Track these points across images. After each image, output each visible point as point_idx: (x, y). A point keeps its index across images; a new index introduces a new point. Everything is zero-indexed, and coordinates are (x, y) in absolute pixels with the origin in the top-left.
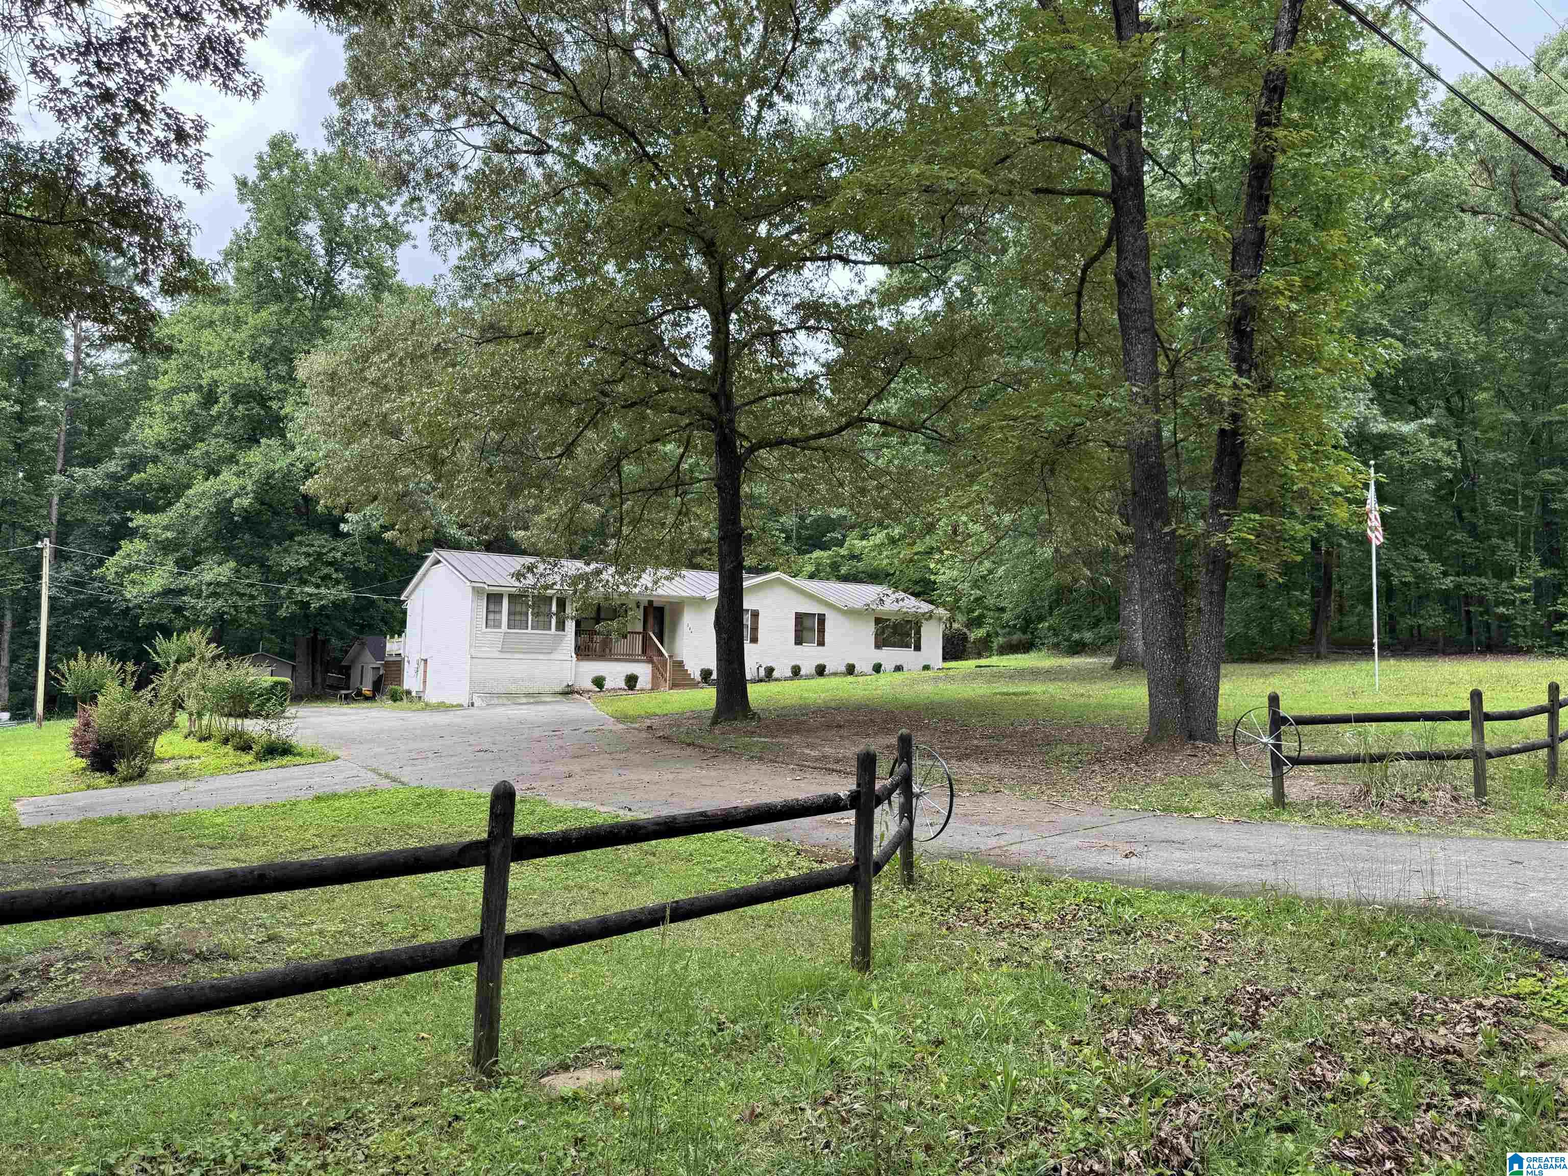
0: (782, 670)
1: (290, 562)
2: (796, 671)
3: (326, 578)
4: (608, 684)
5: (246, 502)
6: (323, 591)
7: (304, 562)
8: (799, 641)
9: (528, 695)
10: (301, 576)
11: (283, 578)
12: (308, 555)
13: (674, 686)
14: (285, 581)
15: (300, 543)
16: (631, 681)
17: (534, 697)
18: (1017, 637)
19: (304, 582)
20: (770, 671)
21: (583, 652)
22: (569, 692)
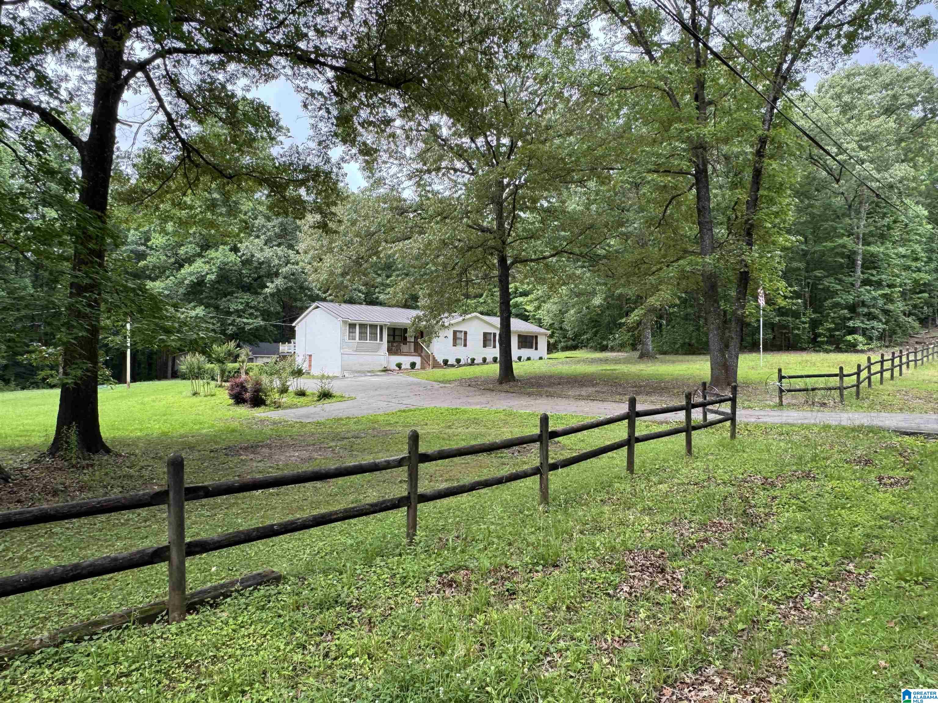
0: (479, 360)
1: (233, 307)
2: (484, 360)
3: (251, 314)
4: (403, 367)
5: (213, 277)
6: (250, 321)
7: (241, 307)
8: (485, 346)
9: (369, 372)
10: (239, 313)
11: (229, 313)
12: (242, 303)
13: (434, 367)
14: (230, 316)
15: (237, 297)
16: (413, 365)
17: (372, 372)
18: (570, 343)
19: (240, 316)
20: (473, 360)
21: (391, 351)
22: (385, 370)
